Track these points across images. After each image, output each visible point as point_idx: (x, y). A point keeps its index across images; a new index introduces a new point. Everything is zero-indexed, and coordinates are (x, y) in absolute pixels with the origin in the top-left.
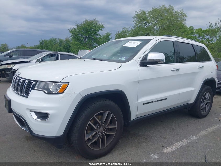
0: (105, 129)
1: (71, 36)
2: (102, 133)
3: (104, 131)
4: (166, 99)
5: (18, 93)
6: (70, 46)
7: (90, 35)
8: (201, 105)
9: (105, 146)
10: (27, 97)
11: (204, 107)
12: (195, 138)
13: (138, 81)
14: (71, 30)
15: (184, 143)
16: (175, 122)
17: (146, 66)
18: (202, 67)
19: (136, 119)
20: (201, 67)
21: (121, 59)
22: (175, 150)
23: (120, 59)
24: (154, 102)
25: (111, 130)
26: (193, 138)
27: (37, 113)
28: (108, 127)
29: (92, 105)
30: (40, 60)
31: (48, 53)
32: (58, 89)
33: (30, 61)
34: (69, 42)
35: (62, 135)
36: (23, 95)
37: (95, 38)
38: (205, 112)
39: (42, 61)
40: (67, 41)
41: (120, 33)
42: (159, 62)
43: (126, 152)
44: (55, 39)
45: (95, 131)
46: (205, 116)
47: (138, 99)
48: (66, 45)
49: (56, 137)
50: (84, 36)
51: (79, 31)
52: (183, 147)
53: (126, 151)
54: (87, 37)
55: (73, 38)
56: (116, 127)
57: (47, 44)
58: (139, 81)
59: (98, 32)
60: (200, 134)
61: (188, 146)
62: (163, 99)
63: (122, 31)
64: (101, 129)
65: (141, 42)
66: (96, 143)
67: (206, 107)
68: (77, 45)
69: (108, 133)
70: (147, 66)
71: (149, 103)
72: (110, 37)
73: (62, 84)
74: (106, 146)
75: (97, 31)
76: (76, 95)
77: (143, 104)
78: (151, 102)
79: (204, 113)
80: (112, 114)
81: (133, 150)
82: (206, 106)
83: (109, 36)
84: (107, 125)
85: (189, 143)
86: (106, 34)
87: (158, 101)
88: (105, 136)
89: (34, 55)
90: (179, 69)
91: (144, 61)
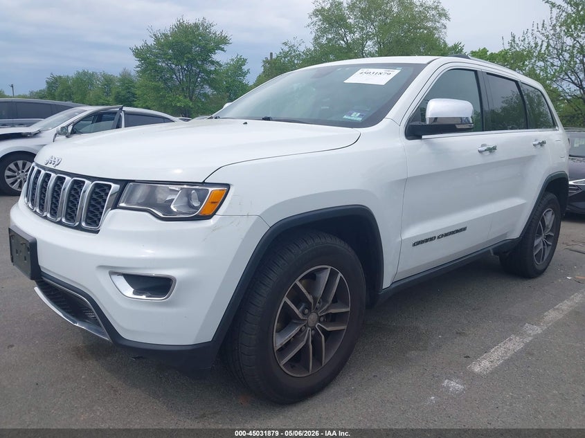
0: (321, 317)
1: (137, 67)
2: (314, 329)
3: (320, 322)
4: (464, 229)
5: (59, 219)
6: (134, 95)
7: (191, 62)
8: (536, 243)
9: (321, 362)
10: (97, 232)
11: (541, 249)
12: (538, 330)
13: (403, 180)
14: (137, 49)
15: (514, 344)
16: (471, 289)
17: (419, 137)
18: (542, 144)
19: (393, 286)
20: (539, 143)
21: (349, 118)
22: (499, 366)
23: (345, 117)
24: (439, 238)
25: (332, 318)
26: (534, 330)
27: (132, 279)
28: (329, 312)
29: (290, 251)
30: (70, 129)
31: (90, 109)
32: (196, 204)
33: (40, 132)
34: (132, 82)
35: (209, 338)
36: (77, 224)
37: (205, 71)
38: (541, 263)
39: (74, 132)
40: (126, 80)
41: (274, 56)
42: (458, 127)
43: (374, 376)
44: (93, 74)
45: (297, 324)
46: (540, 273)
47: (401, 230)
48: (123, 93)
49: (195, 347)
50: (173, 66)
51: (161, 52)
52: (516, 357)
53: (373, 374)
54: (182, 68)
55: (143, 71)
56: (348, 309)
57: (69, 87)
58: (406, 181)
59: (213, 56)
60: (546, 319)
61: (528, 351)
62: (458, 228)
63: (280, 53)
64: (313, 317)
65: (396, 72)
66: (299, 359)
67: (544, 249)
68: (157, 89)
69: (329, 329)
70: (423, 137)
71: (427, 240)
72: (245, 68)
73: (211, 189)
74: (323, 365)
75: (211, 53)
76: (252, 220)
77: (414, 245)
78: (431, 239)
79: (539, 265)
80: (340, 274)
81: (391, 372)
82: (544, 245)
83: (243, 67)
84: (327, 305)
85: (527, 345)
86: (233, 60)
87: (446, 235)
88: (323, 336)
89: (45, 117)
90: (494, 148)
91: (417, 123)
